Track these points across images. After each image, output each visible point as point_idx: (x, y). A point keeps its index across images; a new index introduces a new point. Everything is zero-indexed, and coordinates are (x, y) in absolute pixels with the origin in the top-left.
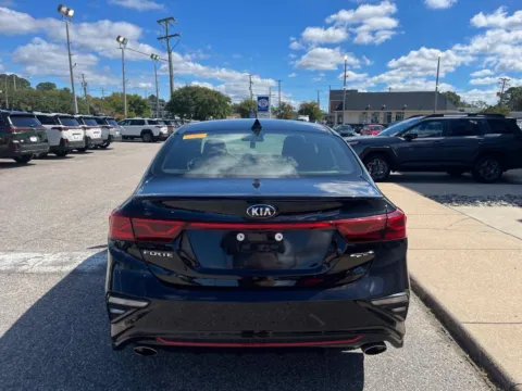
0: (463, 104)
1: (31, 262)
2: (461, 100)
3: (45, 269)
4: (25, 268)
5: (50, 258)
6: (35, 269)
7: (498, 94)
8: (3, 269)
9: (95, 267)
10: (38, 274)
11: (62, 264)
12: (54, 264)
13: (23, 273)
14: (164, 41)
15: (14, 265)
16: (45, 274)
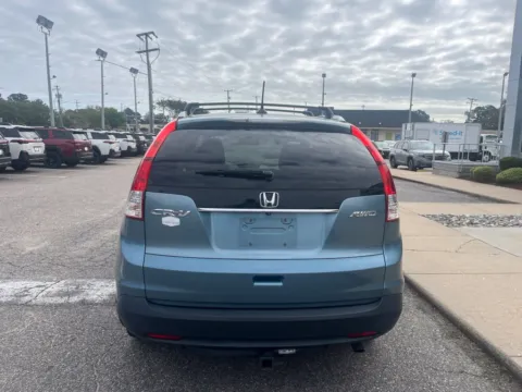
1: (34, 291)
3: (49, 301)
4: (27, 299)
5: (55, 288)
6: (40, 300)
7: (466, 113)
8: (3, 300)
9: (105, 297)
10: (44, 306)
11: (68, 294)
12: (60, 294)
13: (27, 305)
15: (16, 295)
16: (51, 305)
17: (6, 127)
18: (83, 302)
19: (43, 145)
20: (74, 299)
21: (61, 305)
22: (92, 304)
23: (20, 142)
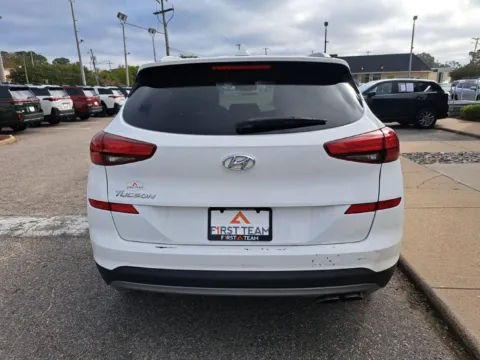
0: (437, 65)
1: (26, 226)
2: (435, 61)
3: (38, 234)
4: (20, 232)
5: (44, 222)
6: (30, 233)
7: (471, 53)
10: (32, 238)
11: (53, 228)
12: (47, 228)
13: (17, 237)
14: (160, 15)
15: (11, 229)
16: (37, 238)
17: (38, 87)
18: (64, 236)
19: (71, 101)
20: (57, 232)
21: (46, 237)
22: (70, 236)
23: (51, 100)
